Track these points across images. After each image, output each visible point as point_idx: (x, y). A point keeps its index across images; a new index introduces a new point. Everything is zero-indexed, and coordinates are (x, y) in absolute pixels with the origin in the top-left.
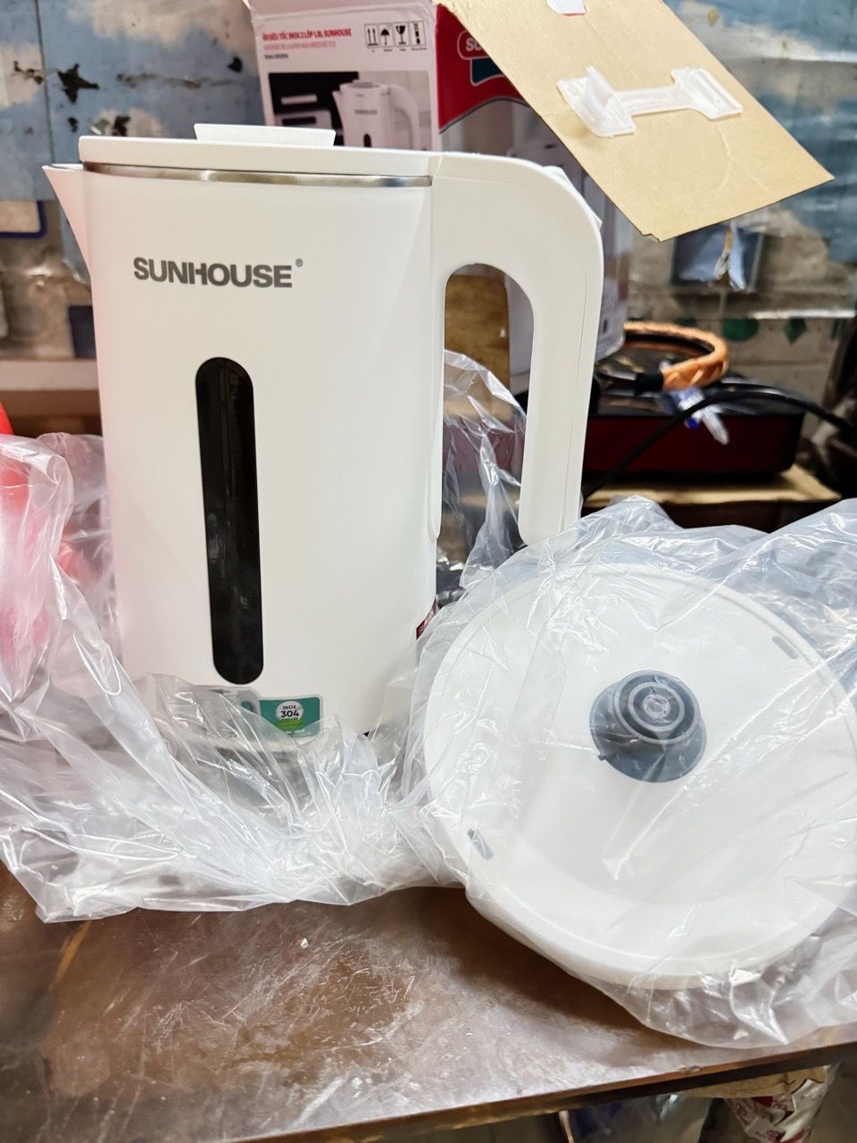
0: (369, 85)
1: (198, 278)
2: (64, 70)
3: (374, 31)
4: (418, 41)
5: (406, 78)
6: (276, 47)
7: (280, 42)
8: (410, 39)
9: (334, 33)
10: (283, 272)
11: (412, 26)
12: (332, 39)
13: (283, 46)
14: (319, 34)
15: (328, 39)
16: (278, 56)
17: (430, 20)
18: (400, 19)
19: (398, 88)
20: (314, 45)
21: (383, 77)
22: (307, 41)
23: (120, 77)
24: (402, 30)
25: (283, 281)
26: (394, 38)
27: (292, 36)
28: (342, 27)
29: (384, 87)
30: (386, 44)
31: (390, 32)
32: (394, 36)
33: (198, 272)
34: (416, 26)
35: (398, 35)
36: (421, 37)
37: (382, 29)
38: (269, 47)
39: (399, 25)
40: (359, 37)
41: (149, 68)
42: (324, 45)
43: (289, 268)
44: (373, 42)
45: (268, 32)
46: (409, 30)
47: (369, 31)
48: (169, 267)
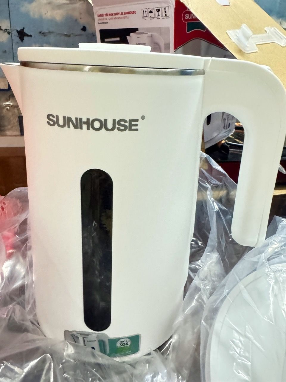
0: (143, 33)
1: (85, 126)
2: (19, 30)
3: (146, 11)
4: (166, 15)
5: (159, 30)
6: (104, 19)
7: (105, 17)
8: (162, 14)
9: (128, 13)
10: (133, 123)
11: (163, 9)
12: (127, 15)
13: (106, 19)
14: (122, 14)
15: (125, 15)
16: (103, 23)
17: (172, 6)
18: (158, 6)
19: (156, 34)
20: (119, 18)
21: (149, 30)
22: (117, 16)
23: (40, 32)
24: (158, 10)
25: (133, 128)
26: (155, 15)
27: (110, 15)
28: (132, 11)
29: (149, 34)
30: (151, 16)
31: (153, 11)
32: (155, 13)
33: (85, 123)
34: (165, 8)
35: (157, 13)
36: (167, 13)
37: (149, 10)
38: (101, 19)
39: (157, 8)
40: (139, 14)
41: (51, 29)
42: (124, 18)
43: (137, 120)
44: (145, 16)
45: (100, 14)
46: (162, 10)
47: (144, 12)
48: (68, 121)
